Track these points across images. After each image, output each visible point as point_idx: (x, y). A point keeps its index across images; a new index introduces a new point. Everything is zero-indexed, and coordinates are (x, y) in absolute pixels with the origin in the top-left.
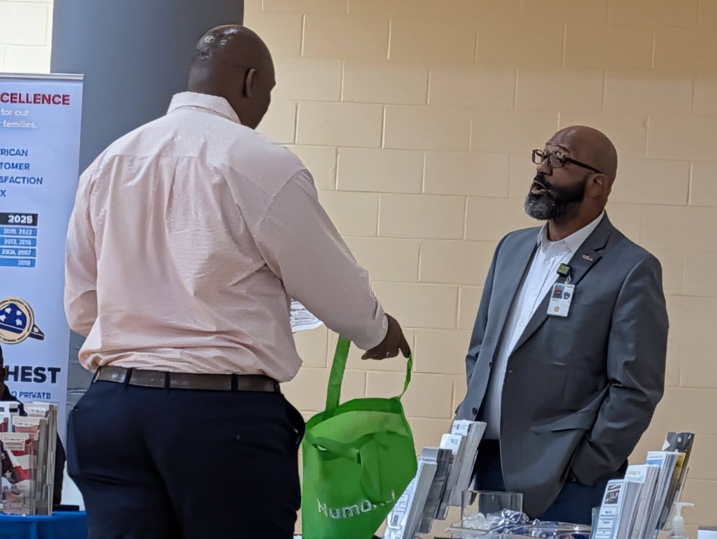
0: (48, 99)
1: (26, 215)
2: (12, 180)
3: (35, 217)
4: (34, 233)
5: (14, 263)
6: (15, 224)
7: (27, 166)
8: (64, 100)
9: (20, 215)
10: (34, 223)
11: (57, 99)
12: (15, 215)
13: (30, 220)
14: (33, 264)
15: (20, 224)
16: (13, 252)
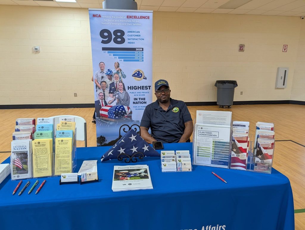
0: (144, 17)
1: (140, 48)
2: (136, 39)
3: (143, 49)
4: (143, 53)
5: (138, 61)
6: (138, 51)
7: (140, 36)
8: (148, 18)
9: (139, 48)
10: (143, 50)
11: (146, 18)
12: (137, 48)
13: (141, 49)
14: (143, 61)
15: (139, 51)
16: (138, 58)
